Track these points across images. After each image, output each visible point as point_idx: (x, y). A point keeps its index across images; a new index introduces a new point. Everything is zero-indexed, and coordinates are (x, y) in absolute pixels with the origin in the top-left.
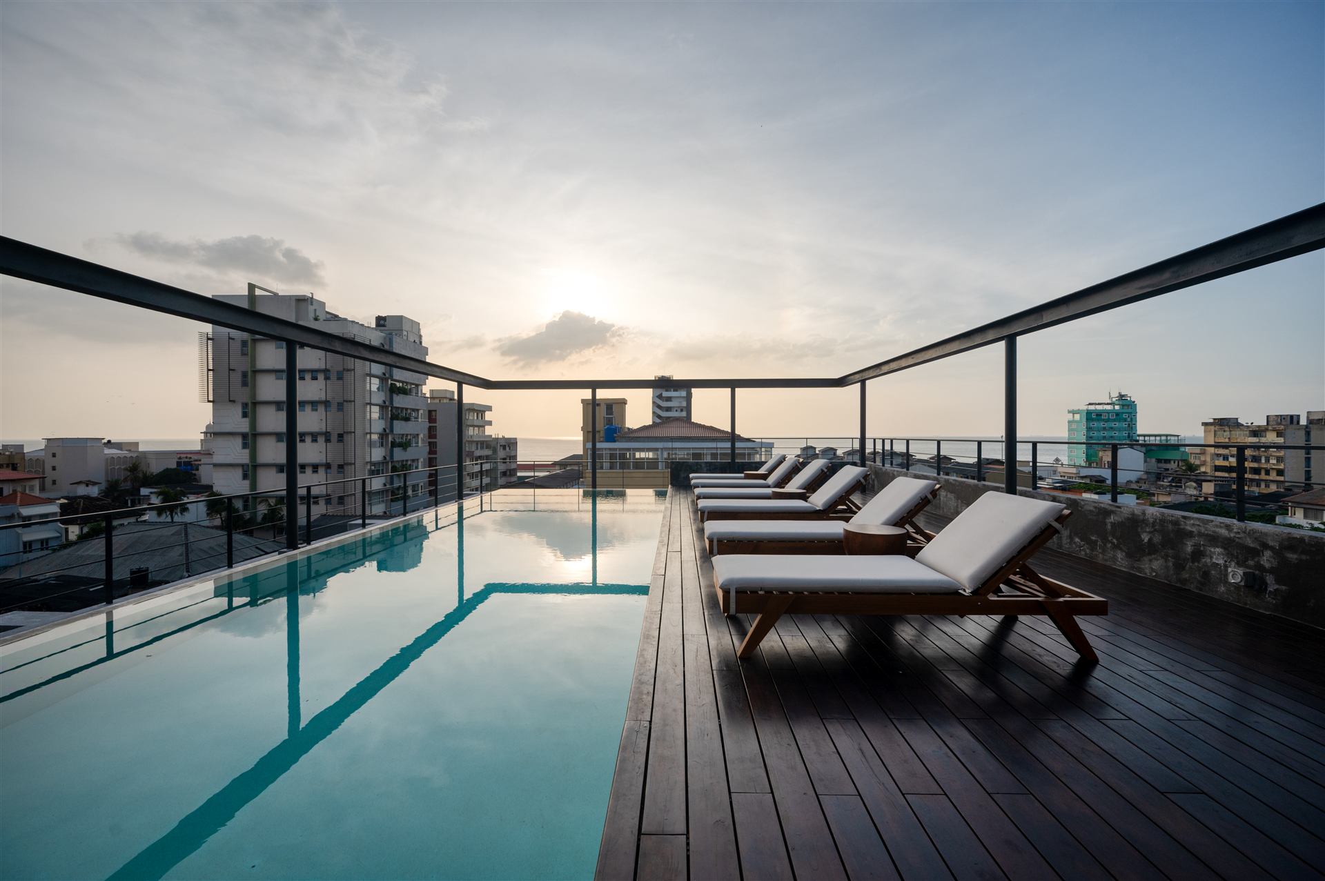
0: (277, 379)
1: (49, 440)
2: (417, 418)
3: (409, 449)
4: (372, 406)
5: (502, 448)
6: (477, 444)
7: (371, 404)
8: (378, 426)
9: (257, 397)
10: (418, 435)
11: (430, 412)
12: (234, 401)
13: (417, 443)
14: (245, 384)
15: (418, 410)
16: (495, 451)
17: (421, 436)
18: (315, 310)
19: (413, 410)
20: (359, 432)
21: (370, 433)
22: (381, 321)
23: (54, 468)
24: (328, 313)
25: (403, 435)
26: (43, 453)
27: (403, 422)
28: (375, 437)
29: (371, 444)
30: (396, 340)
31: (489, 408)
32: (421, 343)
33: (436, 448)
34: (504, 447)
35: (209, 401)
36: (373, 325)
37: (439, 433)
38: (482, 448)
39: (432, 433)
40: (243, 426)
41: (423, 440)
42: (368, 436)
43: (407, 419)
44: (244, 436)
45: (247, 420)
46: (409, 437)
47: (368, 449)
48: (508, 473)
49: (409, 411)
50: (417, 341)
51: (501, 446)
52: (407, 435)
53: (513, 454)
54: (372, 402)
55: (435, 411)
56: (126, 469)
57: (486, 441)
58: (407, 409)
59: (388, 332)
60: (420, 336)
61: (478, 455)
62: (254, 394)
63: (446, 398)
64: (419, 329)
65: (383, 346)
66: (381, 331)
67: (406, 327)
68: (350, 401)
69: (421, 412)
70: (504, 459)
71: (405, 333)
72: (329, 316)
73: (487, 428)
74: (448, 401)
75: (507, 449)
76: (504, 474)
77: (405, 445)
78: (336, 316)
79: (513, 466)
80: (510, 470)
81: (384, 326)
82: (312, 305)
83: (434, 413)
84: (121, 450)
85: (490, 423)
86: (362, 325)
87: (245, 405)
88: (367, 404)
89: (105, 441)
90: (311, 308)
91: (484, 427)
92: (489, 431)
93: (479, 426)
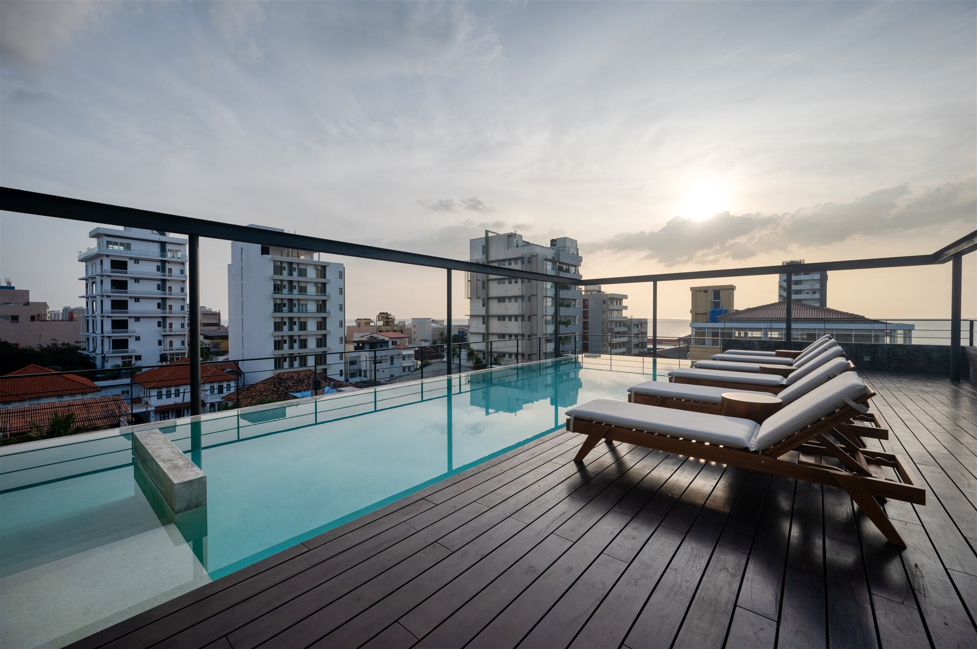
0: (498, 284)
1: (413, 319)
2: (575, 305)
3: (569, 326)
4: (547, 298)
5: (635, 326)
6: (616, 323)
7: (546, 297)
8: (551, 311)
9: (489, 294)
10: (575, 316)
11: (584, 301)
12: (479, 298)
13: (575, 322)
14: (484, 288)
15: (575, 300)
16: (629, 328)
17: (578, 317)
18: (517, 241)
19: (573, 300)
20: (540, 315)
21: (546, 315)
22: (553, 242)
23: (414, 333)
24: (524, 241)
25: (566, 316)
26: (411, 325)
27: (566, 308)
28: (549, 318)
29: (547, 323)
30: (561, 253)
31: (626, 297)
32: (578, 254)
33: (588, 325)
34: (637, 327)
35: (469, 298)
36: (549, 246)
37: (590, 315)
38: (620, 326)
39: (585, 315)
40: (482, 311)
41: (578, 320)
42: (545, 317)
43: (568, 306)
44: (483, 317)
45: (484, 308)
46: (570, 318)
47: (544, 326)
48: (640, 345)
49: (570, 301)
50: (576, 254)
51: (634, 324)
52: (569, 316)
53: (644, 331)
54: (547, 295)
55: (588, 300)
56: (439, 334)
57: (623, 321)
58: (568, 299)
59: (556, 249)
60: (577, 250)
61: (617, 331)
62: (487, 294)
63: (595, 290)
64: (577, 245)
65: (554, 259)
66: (553, 249)
67: (568, 244)
68: (535, 295)
69: (577, 301)
70: (637, 334)
71: (567, 248)
72: (524, 243)
73: (624, 311)
74: (596, 293)
75: (640, 327)
76: (637, 346)
77: (567, 323)
78: (528, 243)
79: (645, 340)
80: (642, 343)
81: (555, 245)
82: (515, 238)
83: (586, 302)
84: (437, 324)
85: (626, 308)
86: (542, 247)
87: (483, 300)
88: (544, 297)
89: (432, 320)
90: (515, 240)
91: (621, 310)
92: (625, 313)
93: (617, 310)
